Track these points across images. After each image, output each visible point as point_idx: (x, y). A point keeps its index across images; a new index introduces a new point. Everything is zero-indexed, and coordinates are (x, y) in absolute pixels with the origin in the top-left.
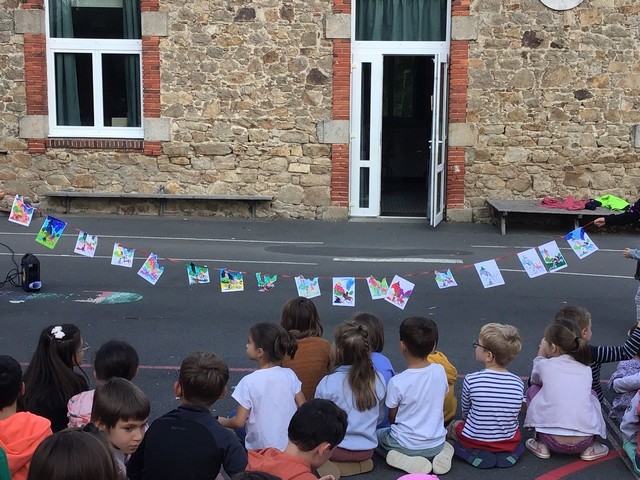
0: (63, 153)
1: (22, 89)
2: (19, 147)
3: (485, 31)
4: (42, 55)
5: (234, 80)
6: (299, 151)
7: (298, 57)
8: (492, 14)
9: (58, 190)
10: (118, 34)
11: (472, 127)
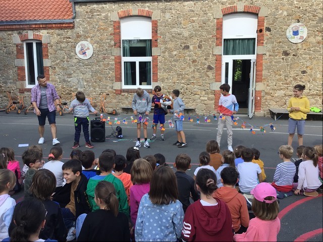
0: (126, 94)
1: (114, 74)
2: (113, 92)
3: (269, 51)
4: (120, 63)
5: (182, 69)
6: (204, 92)
7: (204, 61)
8: (272, 45)
9: (124, 106)
10: (144, 55)
11: (264, 84)
